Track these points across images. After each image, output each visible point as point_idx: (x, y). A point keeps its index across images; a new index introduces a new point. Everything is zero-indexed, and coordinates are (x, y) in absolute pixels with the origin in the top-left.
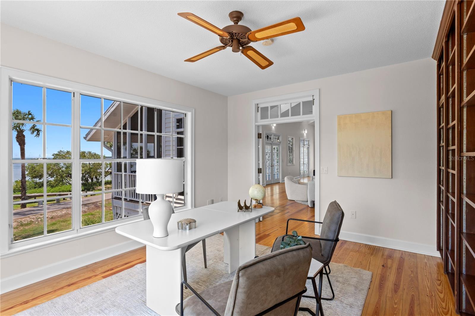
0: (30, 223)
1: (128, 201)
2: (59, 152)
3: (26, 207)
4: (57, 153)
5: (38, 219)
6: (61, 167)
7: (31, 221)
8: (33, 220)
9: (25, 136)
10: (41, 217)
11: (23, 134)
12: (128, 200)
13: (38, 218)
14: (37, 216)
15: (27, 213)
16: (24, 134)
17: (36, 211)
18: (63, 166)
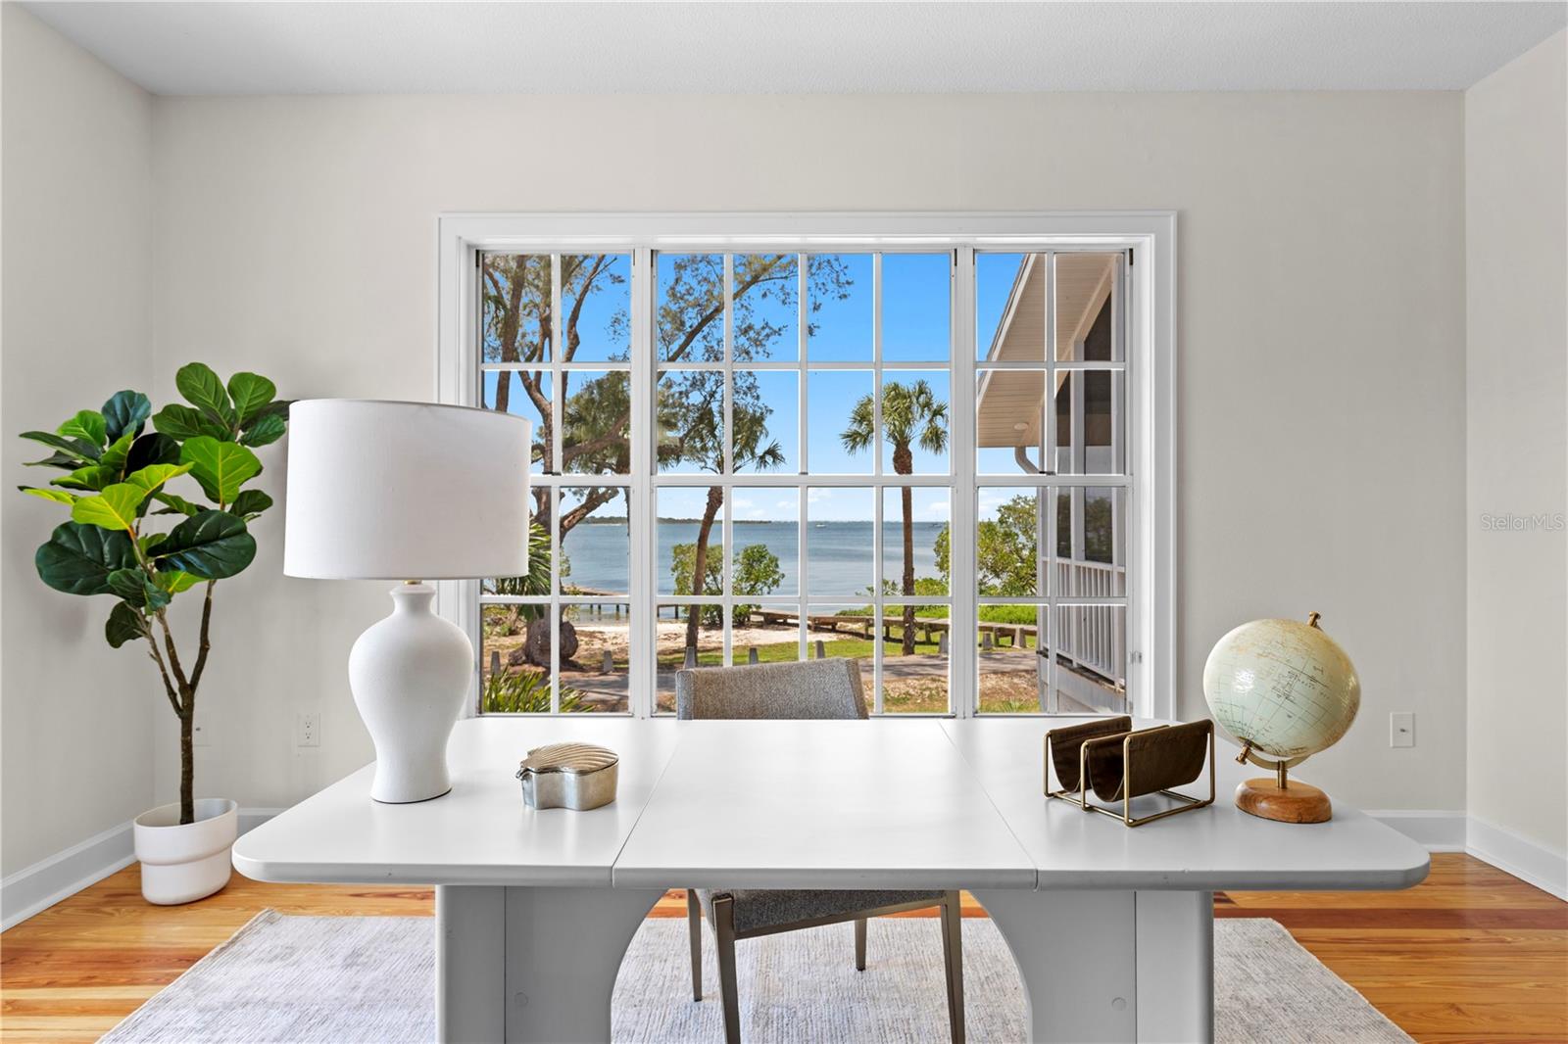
0: (904, 699)
1: (1073, 670)
2: (1014, 501)
3: (913, 653)
4: (1011, 503)
5: (925, 693)
6: (1020, 546)
7: (907, 693)
8: (911, 691)
9: (913, 455)
10: (931, 686)
11: (908, 451)
12: (1075, 665)
13: (925, 690)
14: (922, 682)
15: (906, 670)
16: (911, 450)
17: (926, 668)
18: (1026, 543)
